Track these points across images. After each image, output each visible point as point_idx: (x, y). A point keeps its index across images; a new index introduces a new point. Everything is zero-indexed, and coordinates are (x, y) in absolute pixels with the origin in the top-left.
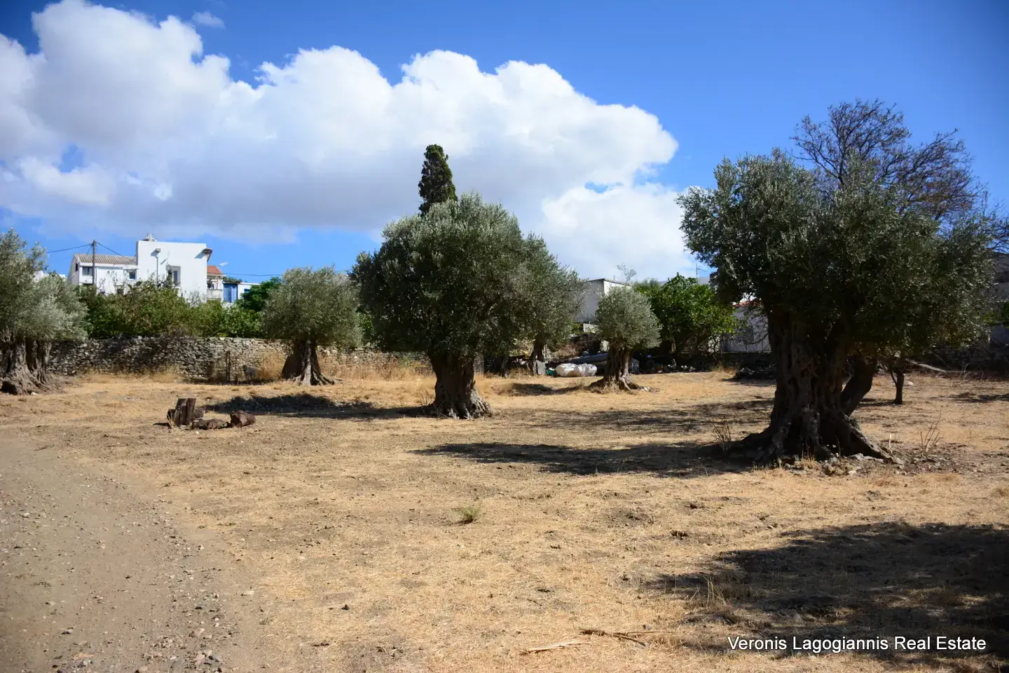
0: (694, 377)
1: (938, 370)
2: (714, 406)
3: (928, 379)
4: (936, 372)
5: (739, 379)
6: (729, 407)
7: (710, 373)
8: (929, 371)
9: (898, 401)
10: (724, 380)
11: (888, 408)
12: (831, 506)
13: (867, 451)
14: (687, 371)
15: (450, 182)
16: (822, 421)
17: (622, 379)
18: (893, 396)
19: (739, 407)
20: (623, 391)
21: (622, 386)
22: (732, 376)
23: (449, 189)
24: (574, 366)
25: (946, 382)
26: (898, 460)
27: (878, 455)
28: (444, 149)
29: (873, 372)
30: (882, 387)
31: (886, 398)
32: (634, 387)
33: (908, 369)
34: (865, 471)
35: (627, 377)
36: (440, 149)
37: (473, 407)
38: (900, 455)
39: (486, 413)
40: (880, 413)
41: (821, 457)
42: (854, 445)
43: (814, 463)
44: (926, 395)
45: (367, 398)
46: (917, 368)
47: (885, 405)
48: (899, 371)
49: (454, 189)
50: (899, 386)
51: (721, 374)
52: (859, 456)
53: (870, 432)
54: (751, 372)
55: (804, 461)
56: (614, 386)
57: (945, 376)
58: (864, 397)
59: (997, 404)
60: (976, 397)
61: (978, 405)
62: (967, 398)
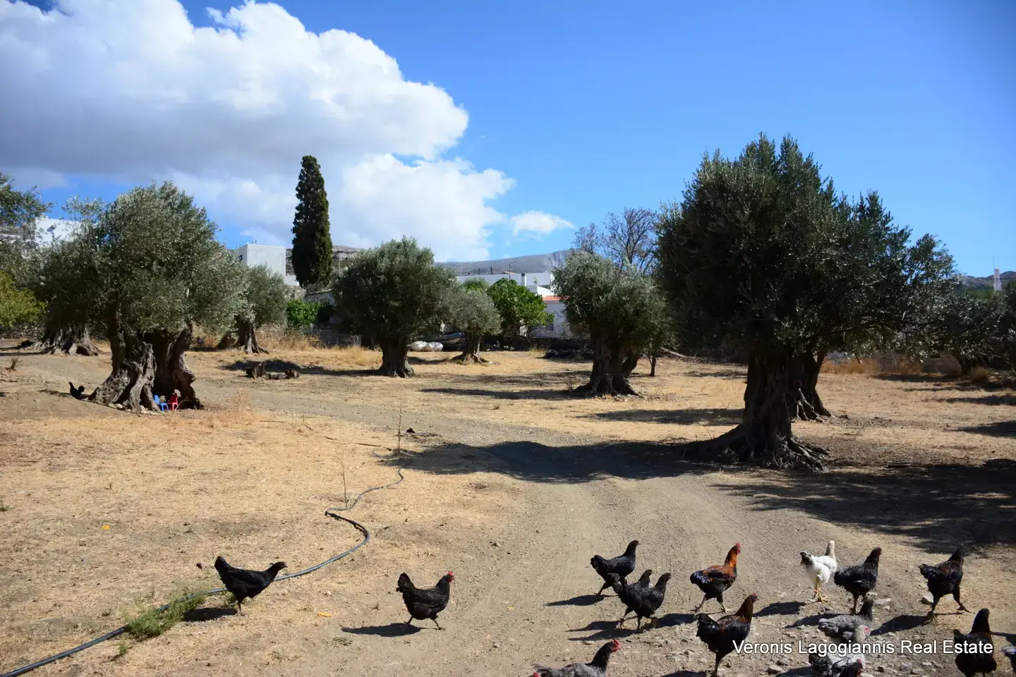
0: (517, 354)
1: (681, 355)
2: (545, 374)
3: (673, 362)
4: (679, 357)
5: (548, 357)
6: (553, 375)
7: (528, 352)
8: (675, 356)
9: (652, 375)
10: (538, 358)
11: (646, 378)
12: (619, 407)
13: (632, 393)
14: (509, 350)
15: (323, 189)
16: (613, 380)
17: (476, 355)
18: (650, 372)
19: (559, 375)
20: (478, 364)
21: (476, 360)
22: (543, 355)
23: (322, 195)
24: (425, 343)
25: (684, 364)
26: (645, 397)
27: (636, 395)
28: (317, 160)
29: (639, 356)
30: (643, 366)
31: (646, 373)
32: (483, 361)
33: (662, 355)
34: (631, 400)
35: (479, 354)
36: (315, 160)
37: (407, 371)
38: (646, 395)
39: (413, 375)
40: (641, 381)
41: (613, 395)
42: (627, 391)
43: (610, 396)
44: (669, 372)
45: (317, 363)
46: (667, 354)
47: (644, 376)
48: (655, 355)
49: (326, 194)
50: (653, 365)
51: (534, 353)
52: (629, 395)
53: (636, 389)
54: (557, 353)
55: (606, 396)
56: (471, 360)
57: (684, 360)
58: (632, 372)
59: (707, 378)
60: (698, 374)
61: (696, 378)
62: (692, 374)
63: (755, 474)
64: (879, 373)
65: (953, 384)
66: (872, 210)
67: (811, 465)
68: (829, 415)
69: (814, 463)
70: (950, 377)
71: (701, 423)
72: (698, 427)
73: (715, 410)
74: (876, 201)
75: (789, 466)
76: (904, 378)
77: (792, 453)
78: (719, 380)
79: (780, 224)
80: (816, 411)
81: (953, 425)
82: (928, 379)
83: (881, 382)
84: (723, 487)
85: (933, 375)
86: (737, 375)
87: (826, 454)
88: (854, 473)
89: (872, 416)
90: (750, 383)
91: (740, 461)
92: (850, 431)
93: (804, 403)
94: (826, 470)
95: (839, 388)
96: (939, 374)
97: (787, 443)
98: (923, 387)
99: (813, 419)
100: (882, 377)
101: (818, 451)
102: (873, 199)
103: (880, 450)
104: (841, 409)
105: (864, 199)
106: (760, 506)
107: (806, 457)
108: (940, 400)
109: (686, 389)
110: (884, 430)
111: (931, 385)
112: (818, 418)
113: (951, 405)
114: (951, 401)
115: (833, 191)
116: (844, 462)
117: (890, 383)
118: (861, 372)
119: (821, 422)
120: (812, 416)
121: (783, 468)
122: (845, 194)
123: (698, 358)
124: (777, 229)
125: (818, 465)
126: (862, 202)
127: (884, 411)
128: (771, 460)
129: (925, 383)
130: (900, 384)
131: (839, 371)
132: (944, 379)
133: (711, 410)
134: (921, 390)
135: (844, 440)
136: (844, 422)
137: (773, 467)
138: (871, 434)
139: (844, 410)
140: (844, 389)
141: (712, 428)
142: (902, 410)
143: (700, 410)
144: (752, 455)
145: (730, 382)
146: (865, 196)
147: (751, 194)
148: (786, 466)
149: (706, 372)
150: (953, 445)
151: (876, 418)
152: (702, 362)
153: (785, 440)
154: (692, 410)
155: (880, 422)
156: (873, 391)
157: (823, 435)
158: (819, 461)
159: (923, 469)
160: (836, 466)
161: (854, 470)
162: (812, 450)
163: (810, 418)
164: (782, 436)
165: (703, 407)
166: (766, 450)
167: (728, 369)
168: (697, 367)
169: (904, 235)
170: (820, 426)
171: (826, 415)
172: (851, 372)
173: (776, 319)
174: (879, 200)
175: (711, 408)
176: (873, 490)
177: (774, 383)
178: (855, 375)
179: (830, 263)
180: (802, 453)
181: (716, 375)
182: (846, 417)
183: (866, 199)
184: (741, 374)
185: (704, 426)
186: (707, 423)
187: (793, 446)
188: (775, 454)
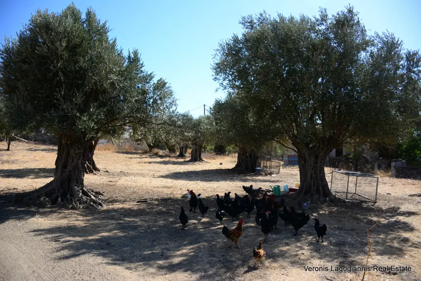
4: (24, 141)
8: (22, 141)
9: (8, 150)
11: (4, 151)
18: (7, 148)
25: (26, 145)
30: (4, 145)
31: (4, 149)
33: (14, 140)
38: (1, 161)
44: (18, 148)
48: (10, 140)
50: (9, 145)
59: (38, 151)
60: (33, 150)
61: (32, 152)
62: (31, 150)
63: (62, 215)
64: (116, 151)
65: (147, 155)
66: (134, 60)
67: (96, 205)
68: (99, 171)
69: (97, 203)
70: (145, 152)
71: (30, 177)
72: (28, 180)
73: (40, 169)
74: (137, 55)
75: (83, 207)
76: (127, 153)
77: (84, 198)
78: (44, 153)
79: (84, 57)
80: (93, 169)
81: (155, 175)
82: (137, 153)
83: (119, 154)
84: (39, 232)
85: (138, 151)
86: (53, 150)
87: (102, 195)
88: (121, 209)
89: (119, 171)
90: (59, 154)
91: (51, 204)
92: (111, 179)
93: (87, 165)
94: (105, 207)
95: (101, 157)
96: (140, 151)
97: (81, 191)
98: (135, 157)
99: (92, 173)
100: (118, 152)
101: (98, 193)
102: (136, 53)
103: (130, 191)
104: (104, 167)
105: (131, 53)
106: (66, 252)
107: (93, 199)
108: (145, 163)
109: (25, 157)
110: (127, 178)
111: (138, 156)
112: (94, 172)
113: (150, 165)
114: (150, 163)
115: (115, 45)
116: (114, 200)
117: (122, 155)
118: (109, 150)
119: (96, 174)
120: (91, 172)
121: (79, 208)
122: (122, 48)
123: (34, 142)
124: (82, 59)
125: (100, 204)
126: (130, 55)
127: (124, 169)
128: (72, 204)
129: (136, 155)
130: (125, 155)
131: (100, 149)
132: (143, 153)
133: (38, 169)
134: (135, 158)
135: (110, 185)
136: (107, 174)
137: (73, 208)
138: (123, 181)
139: (105, 168)
140: (103, 158)
141: (36, 180)
142: (131, 167)
143: (31, 169)
144: (60, 200)
145: (49, 154)
146: (132, 51)
147: (67, 35)
148: (81, 207)
149: (38, 149)
150: (162, 186)
151: (121, 172)
152: (36, 144)
153: (80, 189)
154: (27, 169)
155: (123, 174)
156: (116, 159)
157: (98, 182)
158: (100, 201)
159: (156, 202)
160: (109, 203)
161: (121, 206)
162: (95, 193)
163: (90, 172)
164: (78, 187)
165: (33, 167)
166: (68, 196)
167: (49, 147)
168: (33, 146)
169: (150, 77)
170: (96, 177)
171: (97, 170)
172: (105, 150)
173: (78, 114)
174: (139, 54)
175: (38, 167)
176: (137, 221)
177: (74, 155)
178: (107, 151)
179: (112, 84)
180: (90, 197)
181: (43, 150)
182: (107, 172)
183: (132, 53)
184: (55, 150)
185: (32, 178)
186: (33, 177)
187: (85, 193)
188: (74, 199)
